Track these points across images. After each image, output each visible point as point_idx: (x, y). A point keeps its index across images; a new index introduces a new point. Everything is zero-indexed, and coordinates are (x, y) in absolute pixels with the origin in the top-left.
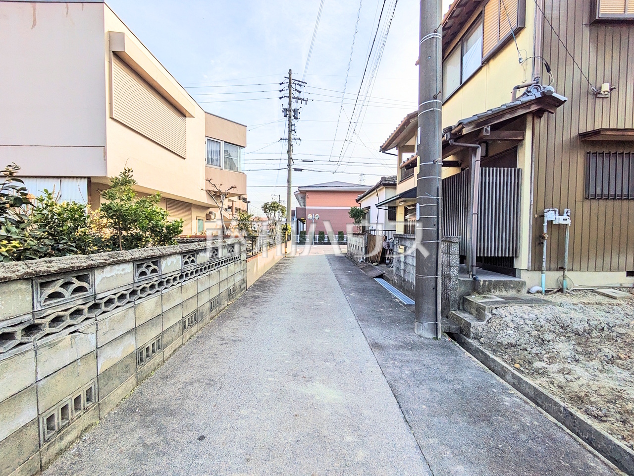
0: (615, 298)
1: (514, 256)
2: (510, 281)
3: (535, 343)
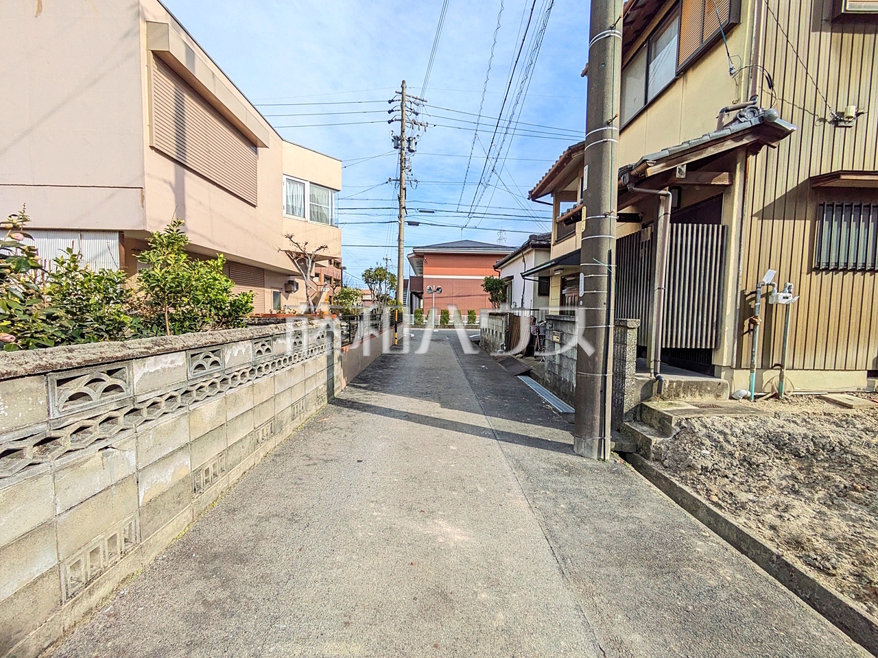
0: (850, 407)
1: (713, 347)
2: (706, 382)
3: (739, 468)
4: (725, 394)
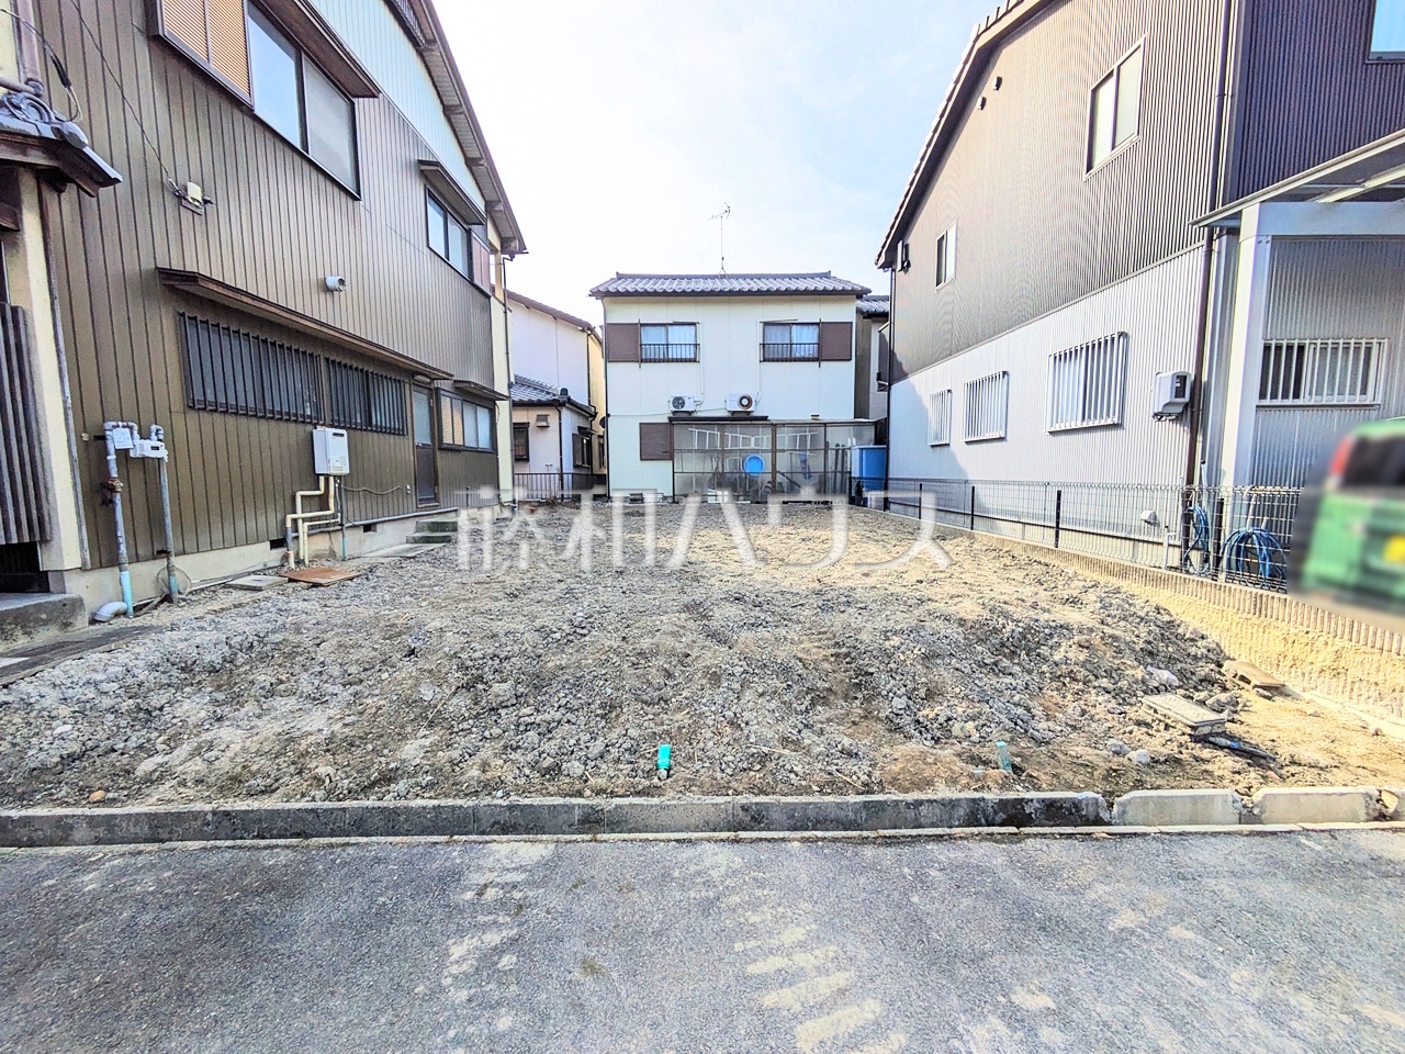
0: (259, 590)
1: (38, 538)
2: (34, 606)
4: (79, 618)
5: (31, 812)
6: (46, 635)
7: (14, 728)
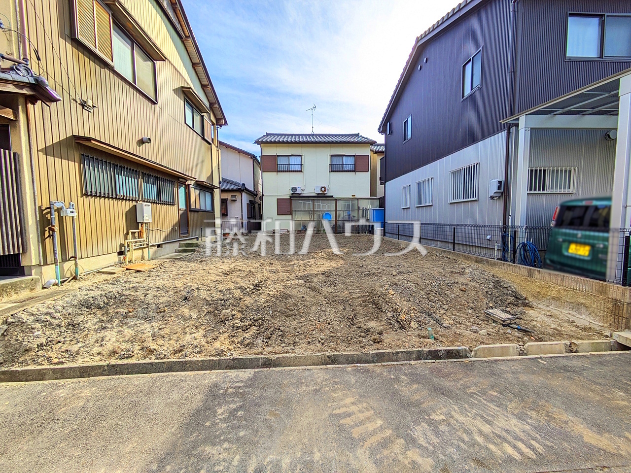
0: (114, 273)
1: (21, 251)
3: (67, 331)
4: (38, 286)
5: (27, 368)
6: (25, 294)
7: (16, 333)
